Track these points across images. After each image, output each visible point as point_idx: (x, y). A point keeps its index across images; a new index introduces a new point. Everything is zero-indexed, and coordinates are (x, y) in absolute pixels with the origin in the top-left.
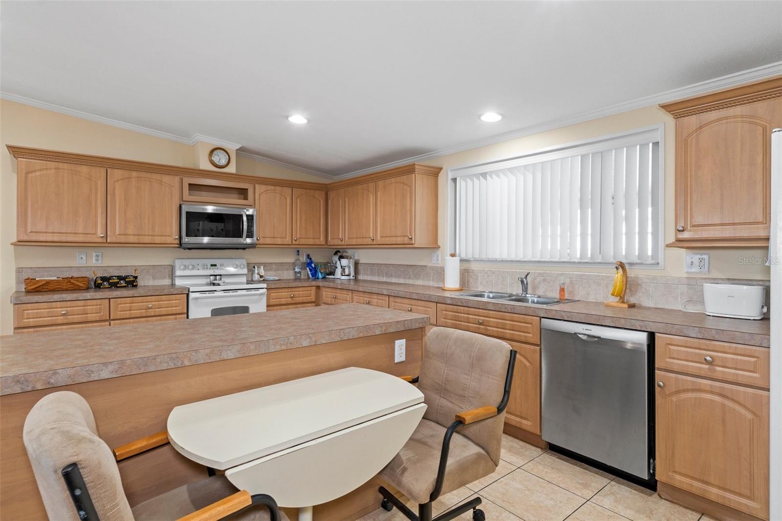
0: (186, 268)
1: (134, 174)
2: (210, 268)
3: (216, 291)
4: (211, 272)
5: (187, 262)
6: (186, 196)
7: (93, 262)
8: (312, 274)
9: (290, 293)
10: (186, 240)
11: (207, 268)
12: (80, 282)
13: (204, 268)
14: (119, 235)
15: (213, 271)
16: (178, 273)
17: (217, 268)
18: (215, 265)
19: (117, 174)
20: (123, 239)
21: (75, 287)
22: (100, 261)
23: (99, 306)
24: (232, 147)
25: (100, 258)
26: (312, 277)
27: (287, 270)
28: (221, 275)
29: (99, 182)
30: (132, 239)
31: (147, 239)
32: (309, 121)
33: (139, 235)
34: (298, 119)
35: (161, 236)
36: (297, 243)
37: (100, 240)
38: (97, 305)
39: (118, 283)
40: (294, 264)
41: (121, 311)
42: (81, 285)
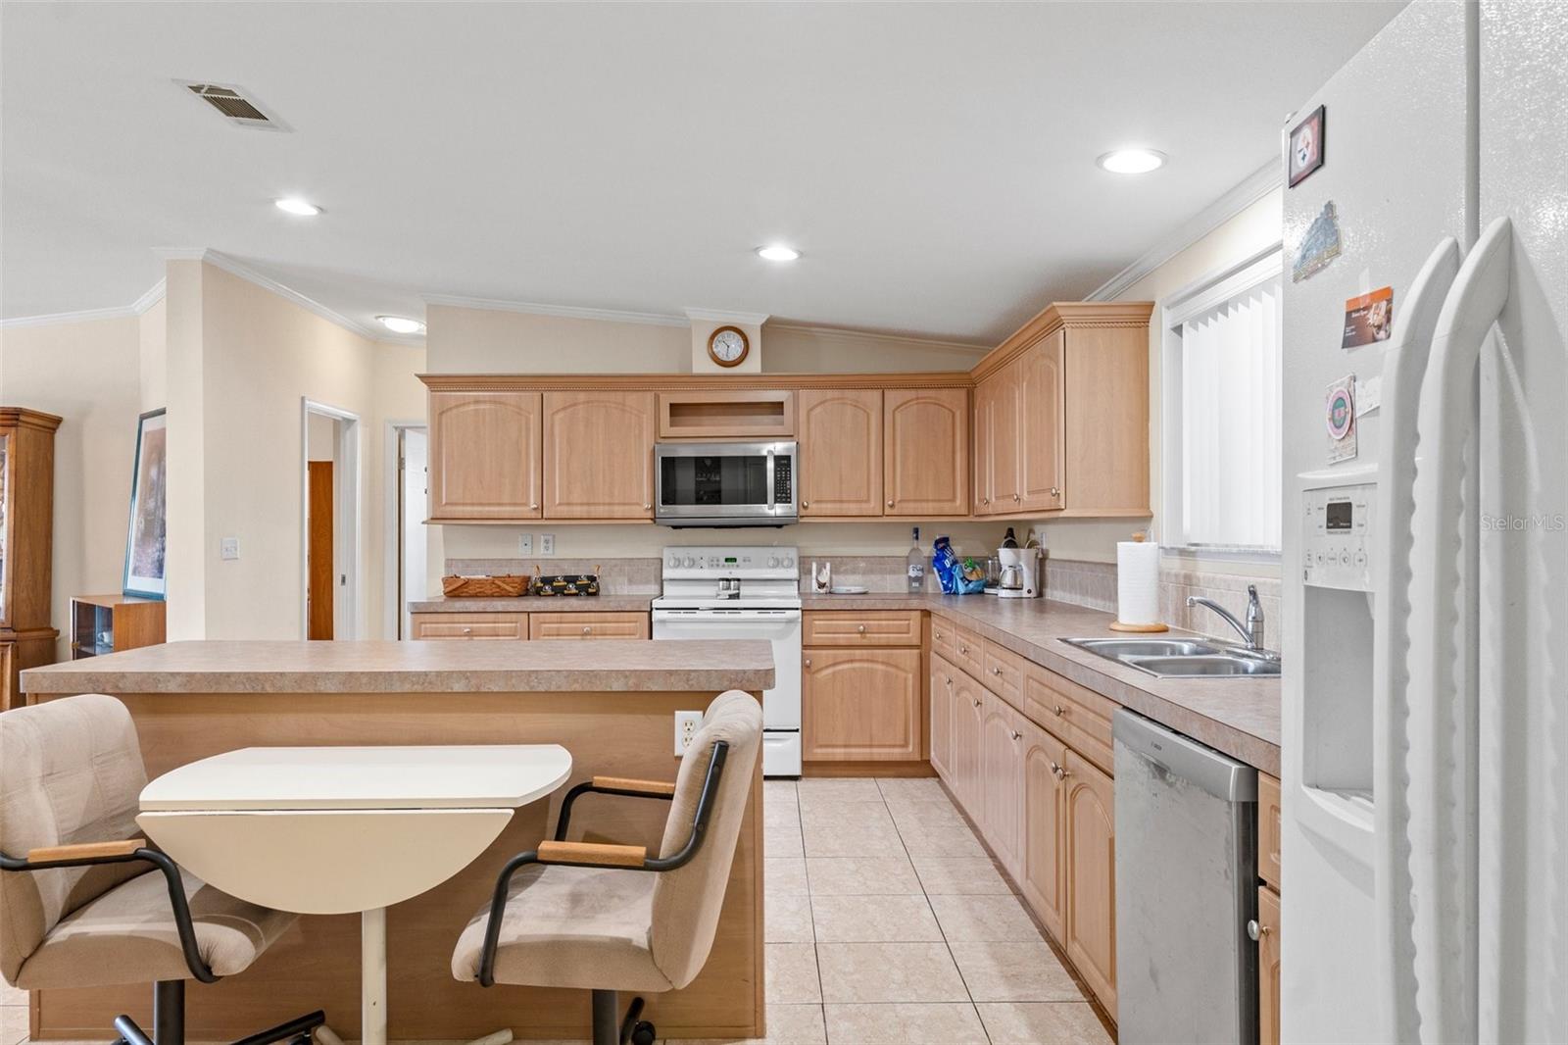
0: (679, 563)
1: (582, 396)
2: (724, 566)
3: (698, 609)
4: (725, 573)
5: (681, 553)
6: (666, 429)
7: (541, 552)
9: (858, 623)
10: (662, 511)
11: (718, 565)
12: (508, 585)
13: (712, 565)
14: (560, 504)
15: (728, 571)
16: (667, 574)
17: (738, 566)
18: (735, 560)
19: (555, 399)
20: (564, 511)
21: (503, 592)
22: (550, 551)
23: (514, 625)
24: (752, 323)
25: (550, 545)
26: (944, 590)
27: (893, 572)
28: (739, 580)
29: (532, 416)
30: (578, 511)
31: (601, 511)
32: (801, 254)
33: (588, 504)
34: (779, 253)
35: (624, 504)
36: (895, 511)
37: (533, 514)
38: (512, 622)
39: (564, 587)
41: (544, 635)
42: (511, 589)
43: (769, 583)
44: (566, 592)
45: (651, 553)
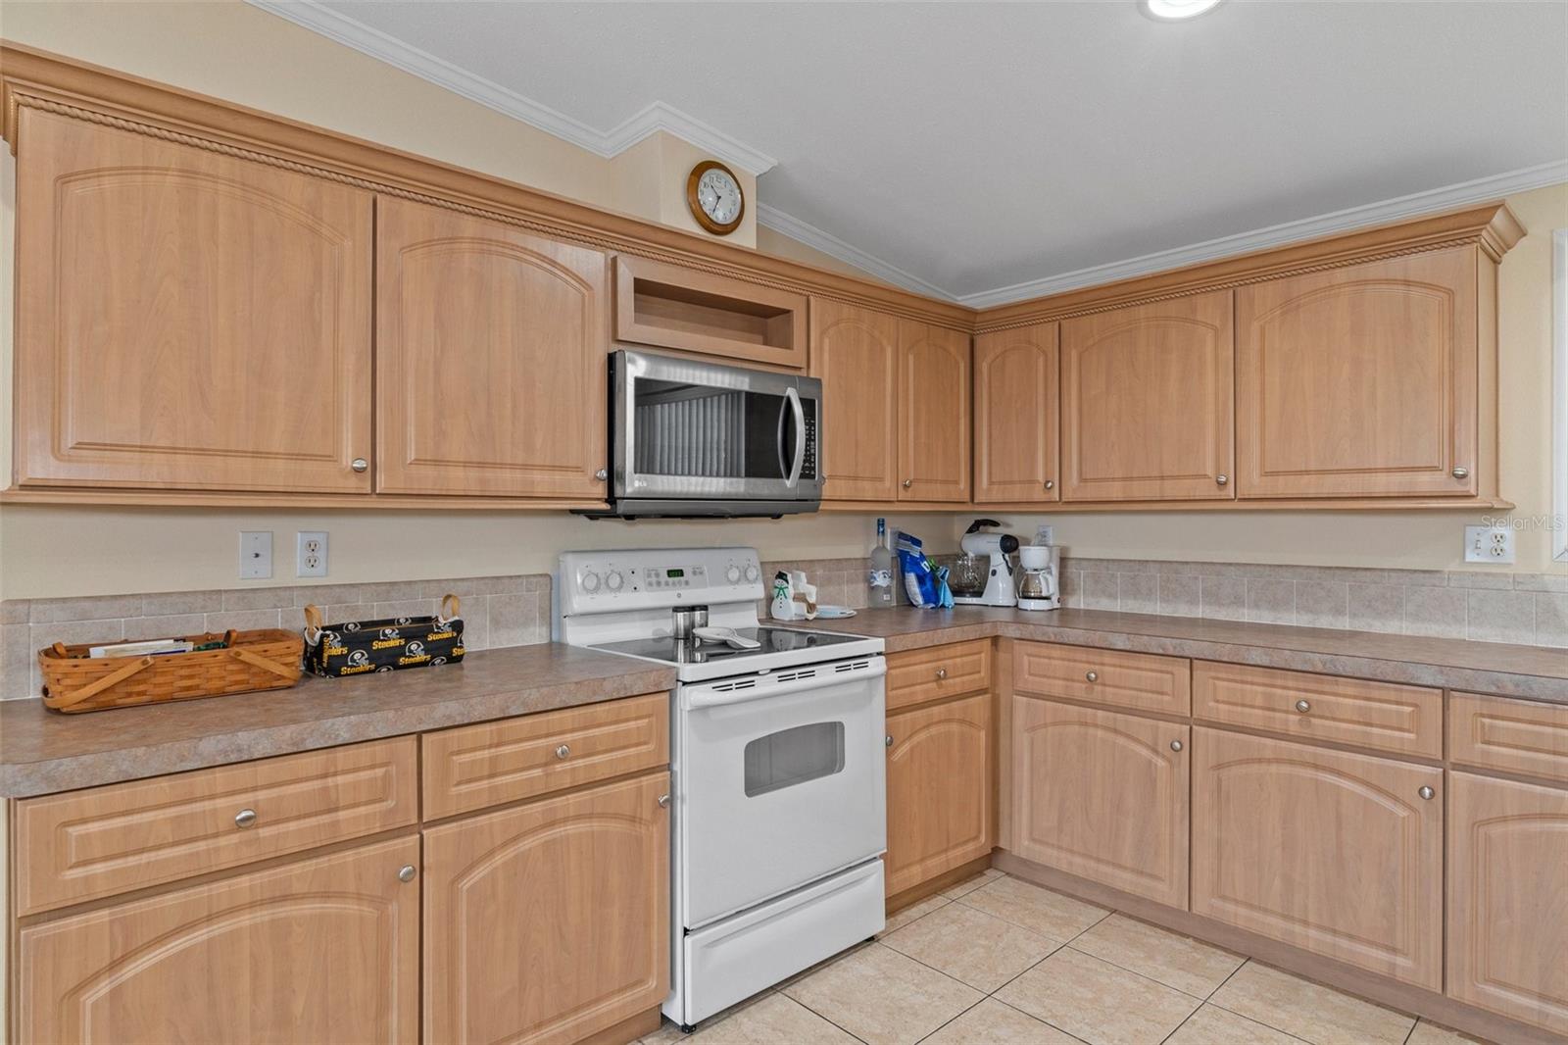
0: (601, 585)
2: (667, 584)
3: (756, 673)
4: (670, 596)
5: (599, 564)
6: (629, 328)
7: (296, 572)
8: (924, 595)
9: (934, 664)
10: (637, 484)
11: (659, 583)
12: (271, 658)
13: (651, 584)
14: (418, 461)
15: (676, 593)
16: (579, 603)
17: (687, 583)
18: (679, 573)
19: (412, 220)
20: (428, 479)
21: (255, 682)
22: (320, 568)
23: (380, 772)
24: (750, 164)
25: (320, 554)
26: (926, 601)
28: (705, 608)
29: (347, 244)
30: (460, 479)
31: (507, 481)
33: (481, 465)
35: (554, 468)
36: (908, 496)
37: (352, 484)
38: (372, 767)
39: (400, 651)
40: (868, 565)
42: (278, 669)
43: (731, 607)
44: (402, 661)
45: (533, 565)
